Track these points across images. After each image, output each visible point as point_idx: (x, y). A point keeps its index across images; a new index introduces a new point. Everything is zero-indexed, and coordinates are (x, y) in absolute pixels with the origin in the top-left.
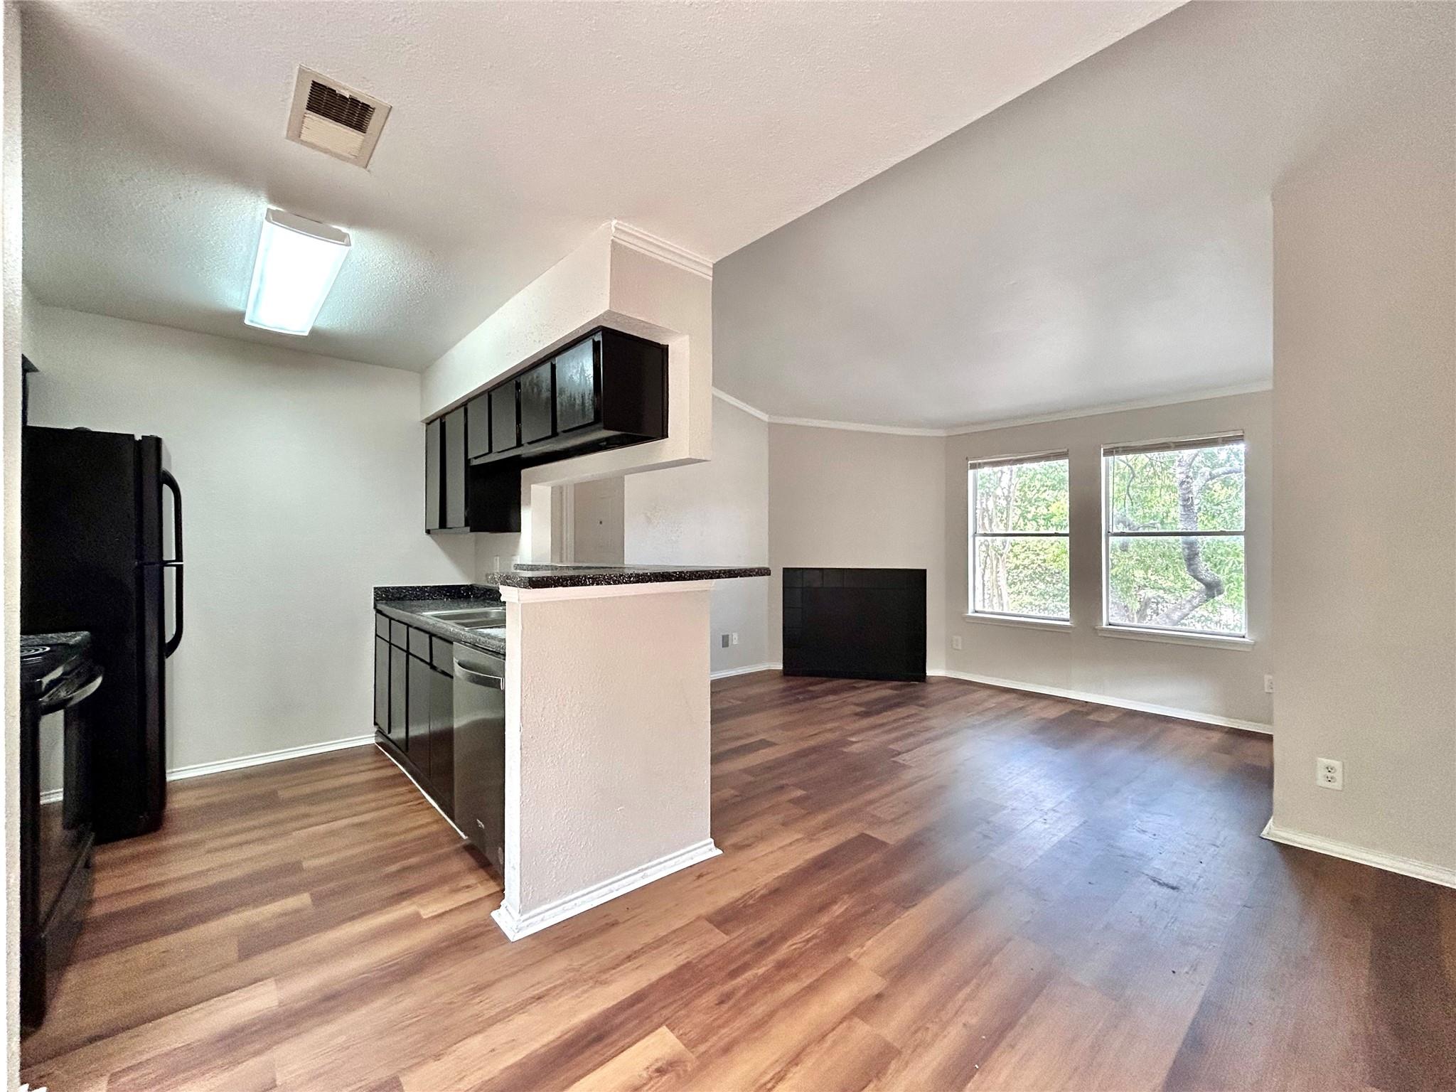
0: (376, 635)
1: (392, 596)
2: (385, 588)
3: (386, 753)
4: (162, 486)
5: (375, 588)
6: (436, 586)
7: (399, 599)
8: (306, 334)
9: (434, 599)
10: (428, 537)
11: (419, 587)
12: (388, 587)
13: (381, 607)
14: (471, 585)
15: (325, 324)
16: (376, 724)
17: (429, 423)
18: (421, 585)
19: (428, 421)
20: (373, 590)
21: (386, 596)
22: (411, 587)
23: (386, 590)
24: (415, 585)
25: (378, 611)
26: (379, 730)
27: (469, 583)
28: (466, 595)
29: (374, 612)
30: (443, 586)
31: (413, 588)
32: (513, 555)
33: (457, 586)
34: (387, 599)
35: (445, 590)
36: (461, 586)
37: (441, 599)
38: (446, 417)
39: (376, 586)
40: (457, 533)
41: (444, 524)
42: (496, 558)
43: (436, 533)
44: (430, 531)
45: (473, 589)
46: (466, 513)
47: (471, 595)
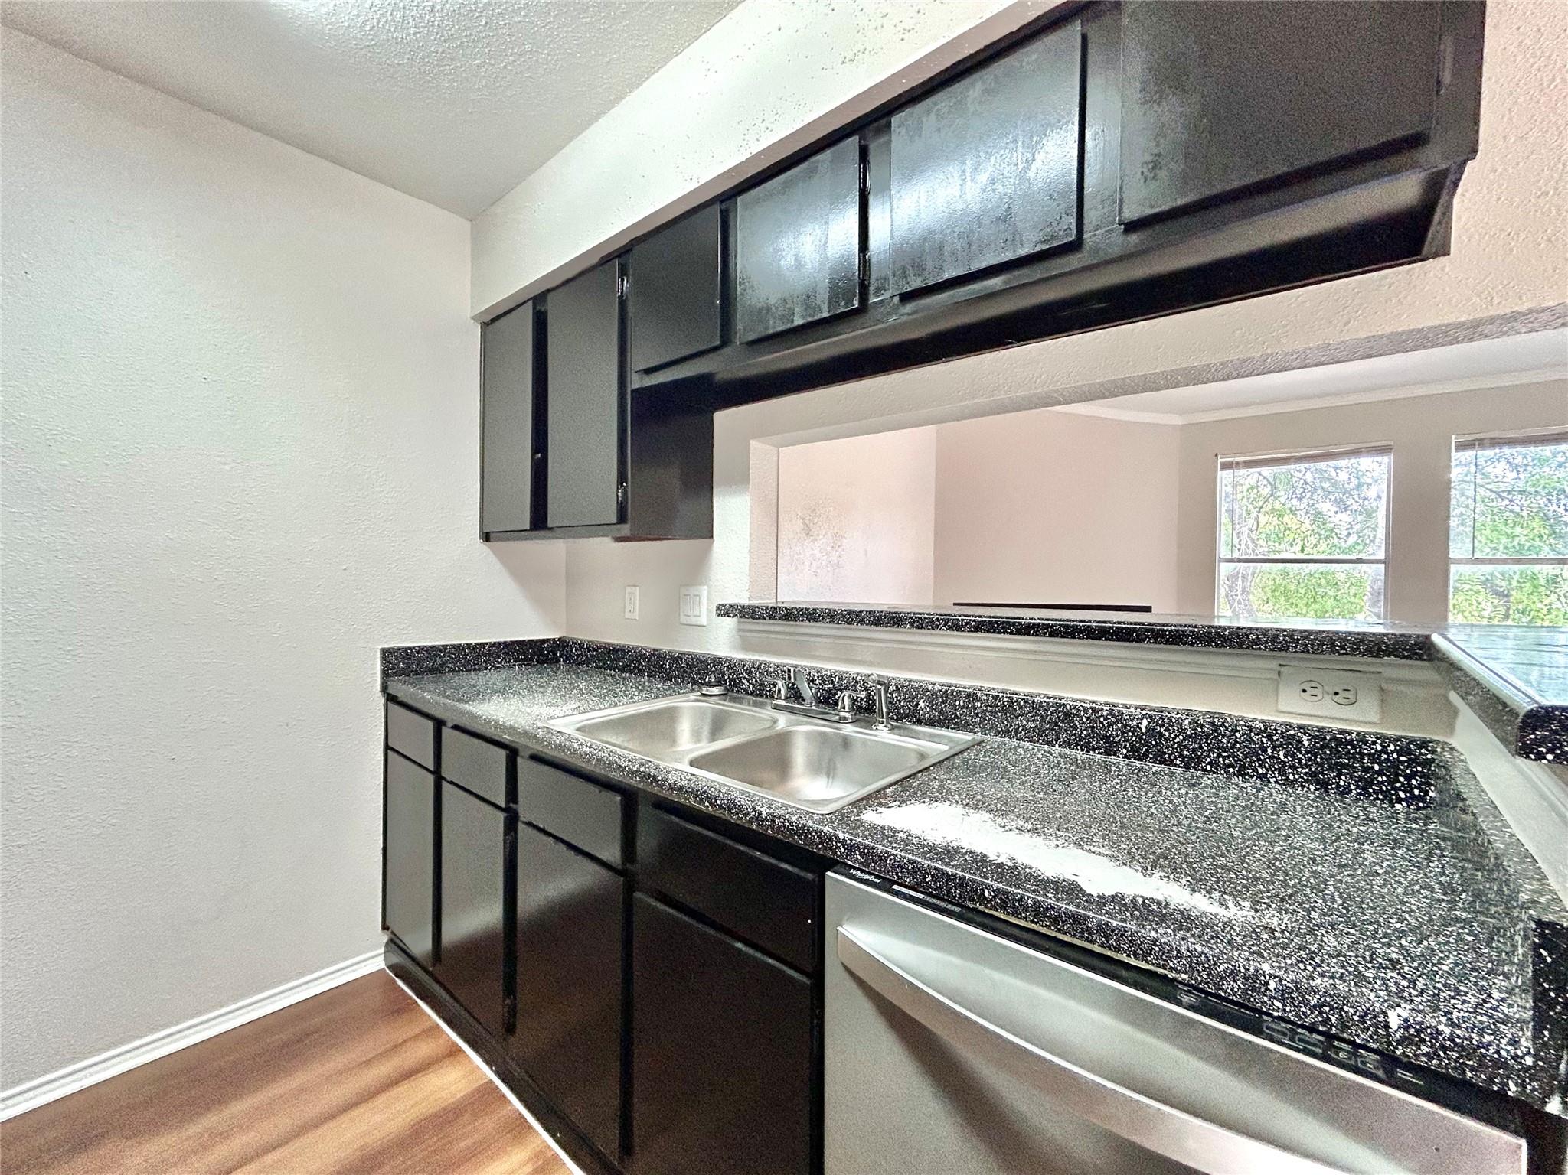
0: (387, 748)
1: (419, 665)
2: (406, 649)
3: (420, 1002)
5: (384, 651)
6: (500, 644)
7: (431, 671)
9: (497, 668)
10: (484, 548)
11: (469, 645)
12: (410, 648)
13: (402, 689)
14: (559, 639)
16: (385, 927)
17: (491, 322)
18: (473, 641)
19: (487, 319)
20: (378, 655)
21: (406, 664)
22: (453, 646)
23: (407, 654)
25: (391, 699)
26: (391, 941)
27: (556, 636)
28: (552, 659)
29: (382, 700)
30: (513, 643)
31: (458, 648)
32: (688, 585)
33: (538, 641)
34: (407, 672)
35: (515, 651)
36: (543, 641)
37: (509, 667)
38: (550, 296)
39: (386, 646)
40: (562, 540)
41: (539, 521)
42: (629, 589)
43: (499, 540)
44: (492, 535)
45: (567, 646)
46: (620, 494)
47: (561, 656)
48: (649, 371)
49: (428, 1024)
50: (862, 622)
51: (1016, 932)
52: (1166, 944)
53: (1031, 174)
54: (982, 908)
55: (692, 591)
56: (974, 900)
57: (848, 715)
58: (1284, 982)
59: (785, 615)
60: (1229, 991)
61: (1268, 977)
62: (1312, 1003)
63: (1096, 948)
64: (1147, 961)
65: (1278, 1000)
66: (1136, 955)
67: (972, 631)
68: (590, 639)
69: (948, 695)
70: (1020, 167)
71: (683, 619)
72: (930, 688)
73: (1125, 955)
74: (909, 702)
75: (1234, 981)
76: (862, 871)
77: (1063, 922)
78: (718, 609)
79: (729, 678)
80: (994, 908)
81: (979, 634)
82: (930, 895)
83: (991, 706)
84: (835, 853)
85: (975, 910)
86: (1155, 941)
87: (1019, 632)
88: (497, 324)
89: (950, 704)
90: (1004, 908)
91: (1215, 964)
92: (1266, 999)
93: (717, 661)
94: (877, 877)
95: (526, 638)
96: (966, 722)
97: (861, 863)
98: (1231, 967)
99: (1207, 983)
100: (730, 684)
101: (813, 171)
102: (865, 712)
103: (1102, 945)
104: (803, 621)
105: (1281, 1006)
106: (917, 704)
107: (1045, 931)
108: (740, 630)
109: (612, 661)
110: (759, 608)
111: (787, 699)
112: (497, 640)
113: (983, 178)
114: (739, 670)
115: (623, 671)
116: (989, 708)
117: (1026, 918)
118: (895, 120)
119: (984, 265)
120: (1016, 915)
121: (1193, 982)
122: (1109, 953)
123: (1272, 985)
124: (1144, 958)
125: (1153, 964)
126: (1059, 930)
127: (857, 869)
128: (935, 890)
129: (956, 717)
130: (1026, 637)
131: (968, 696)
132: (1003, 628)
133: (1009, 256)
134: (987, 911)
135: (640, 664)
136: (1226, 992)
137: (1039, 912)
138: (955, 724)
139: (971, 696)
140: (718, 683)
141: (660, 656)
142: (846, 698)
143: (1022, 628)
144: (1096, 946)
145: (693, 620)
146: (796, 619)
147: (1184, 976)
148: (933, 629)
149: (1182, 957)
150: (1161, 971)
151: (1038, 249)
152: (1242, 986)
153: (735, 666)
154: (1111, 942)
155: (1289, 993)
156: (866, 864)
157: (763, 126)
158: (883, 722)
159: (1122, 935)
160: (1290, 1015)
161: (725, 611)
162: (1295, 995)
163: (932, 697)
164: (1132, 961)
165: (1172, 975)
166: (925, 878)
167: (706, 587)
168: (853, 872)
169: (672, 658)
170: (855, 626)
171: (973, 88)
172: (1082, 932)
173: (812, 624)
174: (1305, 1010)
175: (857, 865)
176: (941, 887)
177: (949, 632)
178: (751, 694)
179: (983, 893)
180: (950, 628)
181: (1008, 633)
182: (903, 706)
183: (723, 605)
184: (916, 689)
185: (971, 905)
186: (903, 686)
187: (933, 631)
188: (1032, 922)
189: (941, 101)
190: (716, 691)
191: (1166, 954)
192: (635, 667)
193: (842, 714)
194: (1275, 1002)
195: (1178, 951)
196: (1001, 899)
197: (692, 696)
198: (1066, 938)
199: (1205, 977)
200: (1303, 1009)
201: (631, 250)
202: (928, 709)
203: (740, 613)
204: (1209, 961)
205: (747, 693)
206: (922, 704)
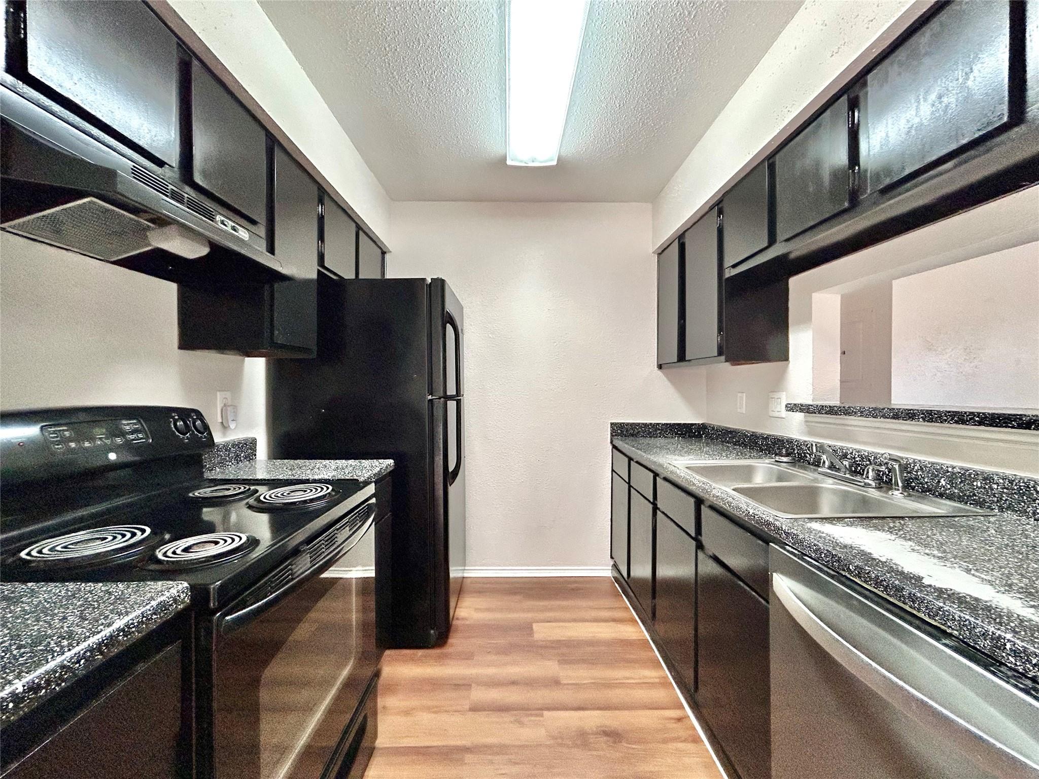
0: (613, 470)
1: (626, 431)
2: (621, 424)
3: (623, 595)
4: (446, 325)
5: (612, 424)
6: (667, 424)
7: (632, 435)
8: (554, 163)
9: (665, 437)
10: (659, 373)
11: (651, 424)
12: (623, 423)
13: (619, 443)
14: (702, 424)
15: (570, 151)
16: (612, 557)
17: (662, 252)
18: (653, 422)
19: (661, 250)
20: (609, 426)
21: (621, 431)
22: (643, 424)
23: (621, 426)
24: (648, 422)
25: (614, 447)
26: (614, 565)
27: (701, 422)
28: (698, 435)
29: (611, 447)
30: (674, 424)
31: (645, 425)
32: (773, 392)
33: (689, 424)
34: (622, 434)
35: (676, 429)
36: (692, 425)
37: (672, 437)
38: (687, 234)
39: (613, 421)
40: (704, 366)
41: (682, 357)
42: (740, 395)
43: (669, 368)
44: (662, 366)
45: (706, 428)
46: (719, 339)
47: (703, 434)
48: (734, 266)
49: (624, 605)
50: (884, 416)
51: (867, 593)
52: (947, 611)
53: (970, 83)
54: (849, 576)
55: (776, 395)
56: (844, 571)
57: (870, 482)
58: (1016, 646)
59: (829, 411)
60: (982, 646)
61: (1006, 641)
62: (1033, 663)
63: (907, 608)
64: (935, 620)
65: (1012, 657)
66: (929, 615)
67: (976, 425)
68: (719, 424)
69: (966, 476)
70: (961, 80)
71: (772, 414)
72: (950, 469)
73: (923, 615)
74: (932, 479)
75: (985, 640)
76: (792, 548)
77: (890, 589)
78: (786, 406)
79: (797, 452)
80: (855, 576)
81: (982, 427)
82: (823, 564)
83: (1007, 489)
84: (780, 537)
85: (845, 576)
86: (940, 608)
87: (1020, 426)
88: (666, 252)
89: (968, 484)
90: (859, 576)
91: (974, 627)
92: (1004, 654)
93: (790, 441)
94: (799, 551)
95: (683, 422)
96: (984, 500)
97: (792, 543)
98: (983, 630)
99: (969, 639)
100: (798, 457)
101: (819, 126)
102: (884, 482)
103: (911, 607)
104: (841, 415)
105: (1014, 661)
106: (939, 482)
107: (880, 593)
108: (806, 421)
109: (730, 438)
110: (812, 406)
111: (829, 468)
112: (666, 422)
113: (933, 97)
114: (804, 448)
115: (735, 445)
116: (1005, 490)
117: (871, 584)
118: (870, 77)
119: (934, 158)
120: (866, 582)
121: (961, 637)
122: (915, 612)
123: (1008, 646)
124: (933, 618)
125: (939, 622)
126: (888, 595)
127: (789, 546)
128: (826, 562)
129: (974, 495)
130: (1027, 431)
131: (985, 479)
132: (1004, 423)
133: (954, 146)
134: (851, 578)
135: (745, 441)
136: (980, 647)
137: (878, 583)
138: (974, 500)
139: (988, 479)
140: (787, 455)
141: (756, 437)
142: (870, 471)
143: (1023, 423)
144: (908, 606)
145: (777, 414)
146: (836, 414)
147: (956, 632)
148: (941, 422)
149: (955, 620)
150: (943, 627)
151: (977, 136)
152: (990, 644)
153: (801, 445)
154: (916, 605)
155: (1018, 653)
156: (794, 544)
157: (786, 110)
158: (898, 490)
159: (922, 602)
160: (1019, 668)
161: (791, 408)
162: (1022, 655)
163: (952, 478)
164: (927, 619)
165: (949, 631)
166: (821, 555)
167: (784, 393)
168: (787, 547)
169: (763, 438)
170: (878, 419)
171: (923, 38)
172: (900, 597)
173: (847, 417)
174: (1029, 666)
175: (790, 544)
176: (829, 561)
177: (955, 425)
178: (812, 465)
179: (849, 567)
180: (956, 422)
181: (1009, 427)
182: (927, 483)
183: (789, 404)
184: (937, 470)
185: (844, 573)
186: (926, 467)
187: (942, 425)
188: (874, 587)
189: (902, 54)
190: (785, 459)
191: (946, 617)
192: (742, 443)
193: (866, 481)
194: (1010, 657)
195: (953, 617)
196: (858, 572)
197: (767, 461)
198: (891, 600)
199: (968, 634)
200: (1028, 665)
201: (722, 200)
202: (949, 487)
203: (800, 409)
204: (971, 624)
205: (809, 464)
206: (943, 482)
